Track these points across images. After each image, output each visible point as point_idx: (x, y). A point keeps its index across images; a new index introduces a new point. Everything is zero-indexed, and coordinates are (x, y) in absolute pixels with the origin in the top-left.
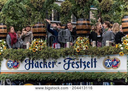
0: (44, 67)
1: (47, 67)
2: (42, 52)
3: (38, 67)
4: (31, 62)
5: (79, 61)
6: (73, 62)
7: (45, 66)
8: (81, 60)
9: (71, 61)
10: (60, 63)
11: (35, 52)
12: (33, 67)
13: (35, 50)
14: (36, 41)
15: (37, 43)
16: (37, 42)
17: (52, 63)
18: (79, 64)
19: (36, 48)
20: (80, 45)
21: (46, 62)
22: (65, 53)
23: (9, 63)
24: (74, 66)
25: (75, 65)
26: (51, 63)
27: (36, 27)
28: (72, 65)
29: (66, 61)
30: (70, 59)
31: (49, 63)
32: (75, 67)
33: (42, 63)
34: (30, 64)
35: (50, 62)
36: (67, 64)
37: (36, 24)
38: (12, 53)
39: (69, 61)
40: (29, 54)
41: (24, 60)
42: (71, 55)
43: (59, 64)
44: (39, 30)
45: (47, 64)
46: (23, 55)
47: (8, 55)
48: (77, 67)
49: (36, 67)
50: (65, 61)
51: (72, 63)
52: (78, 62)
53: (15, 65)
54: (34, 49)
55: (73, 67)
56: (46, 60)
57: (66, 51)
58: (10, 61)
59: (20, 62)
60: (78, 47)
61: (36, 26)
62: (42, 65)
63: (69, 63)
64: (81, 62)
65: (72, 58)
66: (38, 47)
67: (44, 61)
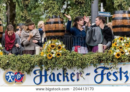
0: (64, 80)
1: (68, 80)
2: (61, 59)
3: (54, 80)
4: (43, 74)
5: (119, 70)
6: (109, 73)
7: (66, 78)
8: (121, 69)
9: (106, 72)
10: (88, 74)
11: (51, 59)
12: (46, 80)
13: (51, 56)
14: (51, 43)
15: (53, 46)
16: (53, 44)
17: (76, 74)
18: (118, 75)
19: (53, 53)
20: (121, 48)
21: (67, 74)
22: (97, 59)
23: (8, 76)
24: (110, 78)
25: (112, 77)
26: (74, 75)
27: (50, 23)
28: (108, 76)
29: (98, 70)
30: (105, 68)
31: (71, 75)
32: (112, 79)
33: (61, 74)
34: (41, 76)
35: (73, 73)
36: (100, 76)
37: (52, 19)
38: (14, 61)
39: (102, 71)
40: (41, 63)
41: (32, 71)
42: (107, 62)
43: (87, 76)
44: (56, 28)
45: (69, 76)
46: (31, 64)
47: (8, 64)
48: (115, 79)
49: (51, 80)
50: (96, 71)
51: (107, 74)
52: (116, 72)
53: (18, 78)
54: (49, 55)
55: (109, 80)
56: (66, 71)
57: (99, 57)
58: (10, 73)
59: (25, 73)
60: (118, 51)
61: (51, 21)
62: (61, 77)
63: (102, 74)
64: (121, 72)
65: (108, 67)
66: (55, 52)
67: (63, 71)
